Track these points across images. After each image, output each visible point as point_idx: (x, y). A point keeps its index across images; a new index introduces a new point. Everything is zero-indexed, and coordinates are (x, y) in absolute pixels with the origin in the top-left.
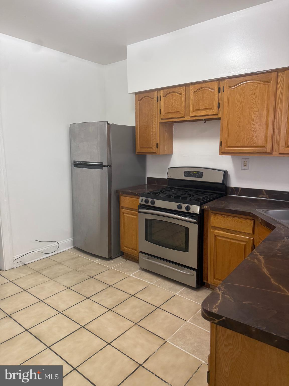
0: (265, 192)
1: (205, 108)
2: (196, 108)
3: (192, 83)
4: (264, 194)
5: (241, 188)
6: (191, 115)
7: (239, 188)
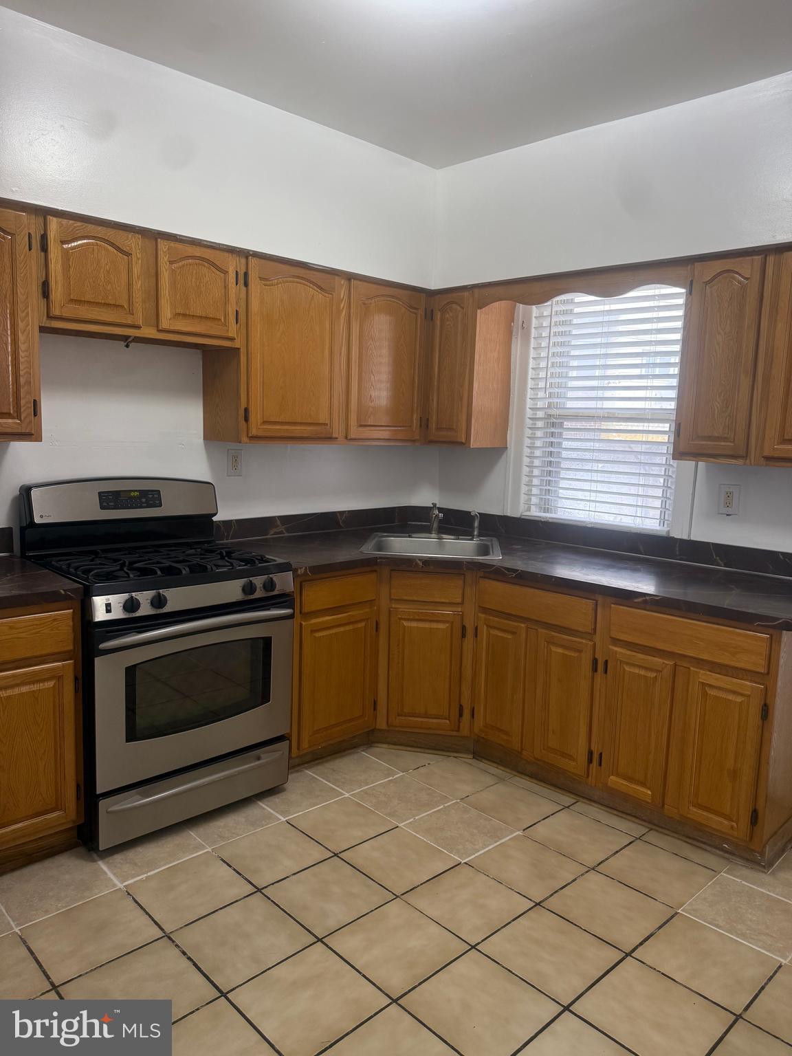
0: (279, 522)
1: (204, 315)
2: (179, 310)
3: (159, 233)
4: (278, 526)
5: (236, 520)
6: (164, 324)
7: (232, 521)
